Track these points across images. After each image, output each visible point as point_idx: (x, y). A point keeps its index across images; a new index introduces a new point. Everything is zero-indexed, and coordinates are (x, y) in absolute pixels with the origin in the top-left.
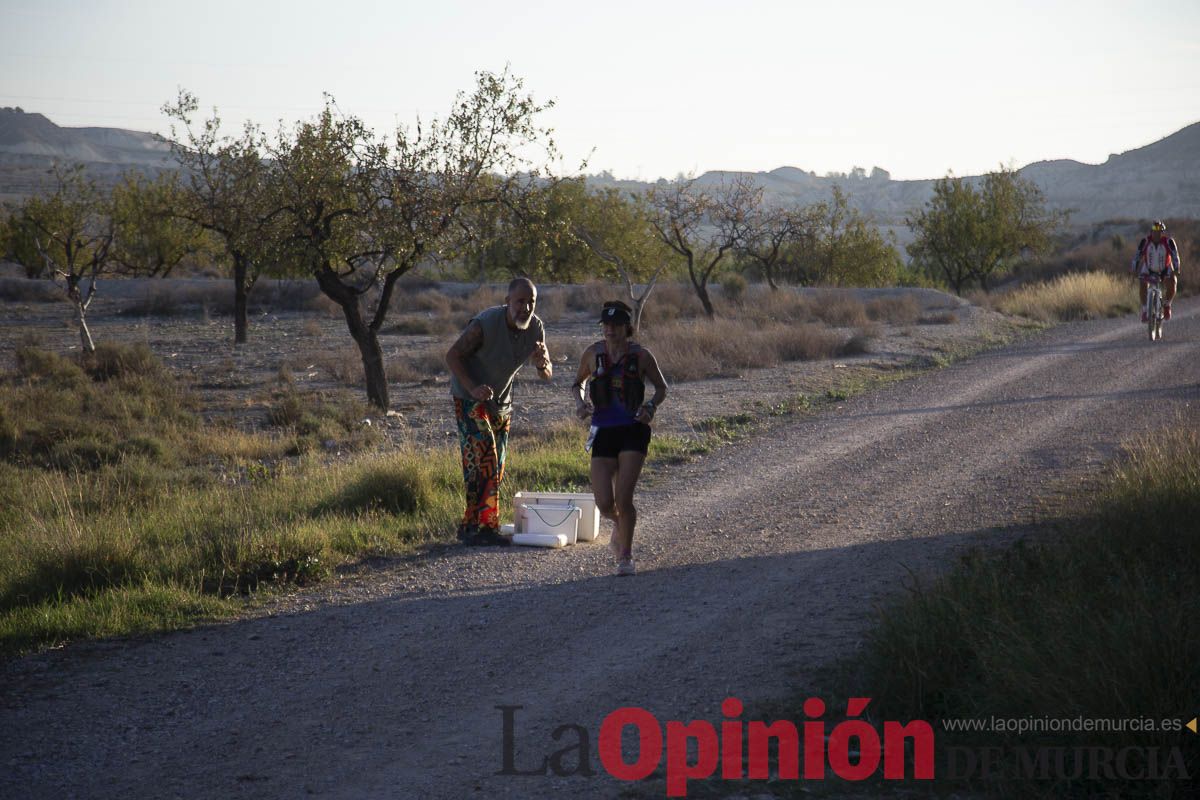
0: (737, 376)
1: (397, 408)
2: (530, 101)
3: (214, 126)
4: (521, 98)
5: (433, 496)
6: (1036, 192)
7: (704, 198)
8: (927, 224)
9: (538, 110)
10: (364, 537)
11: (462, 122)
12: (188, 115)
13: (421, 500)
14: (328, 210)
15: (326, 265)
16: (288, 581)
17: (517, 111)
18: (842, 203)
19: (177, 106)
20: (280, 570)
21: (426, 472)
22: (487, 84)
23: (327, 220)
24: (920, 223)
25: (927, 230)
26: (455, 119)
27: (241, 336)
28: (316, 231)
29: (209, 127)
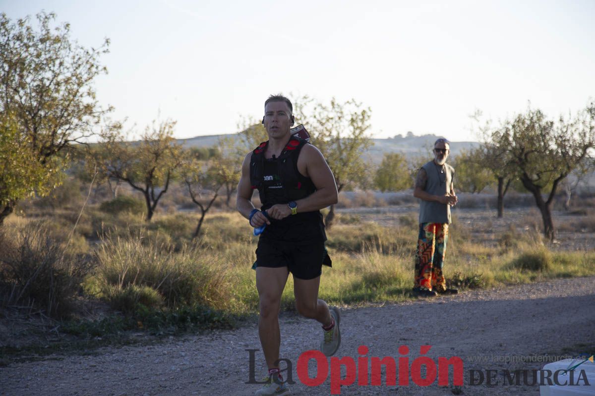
1: (558, 240)
3: (490, 122)
5: (552, 266)
10: (511, 277)
12: (478, 118)
13: (547, 266)
14: (526, 150)
15: (525, 175)
16: (465, 287)
19: (474, 115)
20: (461, 282)
21: (549, 255)
23: (526, 155)
26: (587, 109)
27: (500, 215)
28: (520, 159)
29: (487, 123)
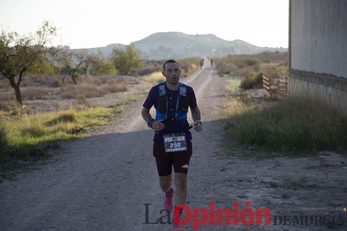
0: (102, 96)
1: (25, 105)
2: (55, 27)
4: (53, 27)
6: (139, 51)
7: (73, 52)
8: (114, 60)
9: (57, 30)
11: (39, 33)
17: (52, 30)
18: (100, 54)
22: (46, 23)
24: (112, 60)
25: (114, 61)
26: (37, 32)
